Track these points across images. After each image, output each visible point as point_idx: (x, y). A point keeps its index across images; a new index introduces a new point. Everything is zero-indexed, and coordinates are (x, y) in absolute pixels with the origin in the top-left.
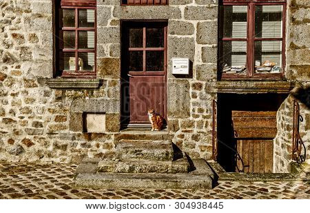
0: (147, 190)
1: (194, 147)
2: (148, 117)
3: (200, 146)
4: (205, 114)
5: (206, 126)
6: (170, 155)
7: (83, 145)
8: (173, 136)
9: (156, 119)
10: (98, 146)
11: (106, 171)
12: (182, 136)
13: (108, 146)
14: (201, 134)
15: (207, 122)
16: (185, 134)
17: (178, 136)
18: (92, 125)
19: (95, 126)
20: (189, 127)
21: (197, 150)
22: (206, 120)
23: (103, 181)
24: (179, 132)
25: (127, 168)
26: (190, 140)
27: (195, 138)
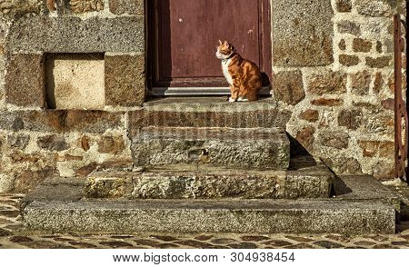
0: (220, 236)
1: (346, 146)
2: (220, 69)
3: (362, 143)
4: (374, 55)
5: (377, 88)
6: (281, 154)
7: (45, 142)
8: (287, 114)
9: (241, 71)
10: (85, 144)
11: (108, 195)
12: (313, 116)
13: (111, 145)
14: (364, 110)
15: (379, 75)
16: (320, 109)
17: (302, 115)
18: (68, 88)
19: (78, 94)
20: (332, 90)
21: (354, 151)
22: (375, 70)
23: (98, 214)
24: (304, 106)
25: (165, 184)
26: (334, 125)
27: (349, 119)
